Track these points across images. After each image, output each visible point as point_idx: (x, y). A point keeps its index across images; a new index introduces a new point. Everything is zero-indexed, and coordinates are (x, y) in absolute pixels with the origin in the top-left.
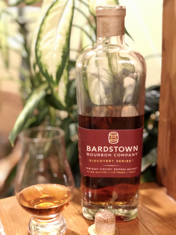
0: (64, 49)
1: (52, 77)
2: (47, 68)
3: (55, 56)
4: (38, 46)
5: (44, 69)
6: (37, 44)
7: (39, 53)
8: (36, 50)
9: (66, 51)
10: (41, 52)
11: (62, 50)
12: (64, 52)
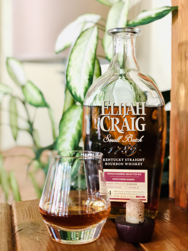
7: (68, 78)
11: (88, 74)
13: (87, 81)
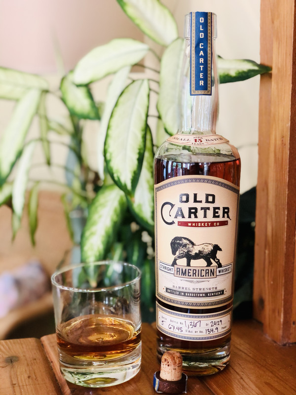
0: (140, 149)
1: (125, 185)
2: (119, 174)
4: (107, 147)
5: (115, 176)
7: (108, 155)
8: (105, 152)
9: (142, 151)
10: (111, 154)
12: (139, 153)
13: (136, 162)
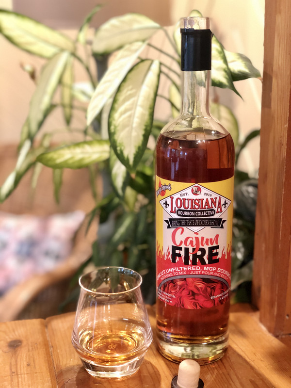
2: (123, 148)
3: (134, 134)
4: (111, 119)
6: (110, 116)
7: (112, 128)
8: (109, 125)
10: (115, 127)
11: (144, 127)
12: (146, 130)
13: (141, 138)
